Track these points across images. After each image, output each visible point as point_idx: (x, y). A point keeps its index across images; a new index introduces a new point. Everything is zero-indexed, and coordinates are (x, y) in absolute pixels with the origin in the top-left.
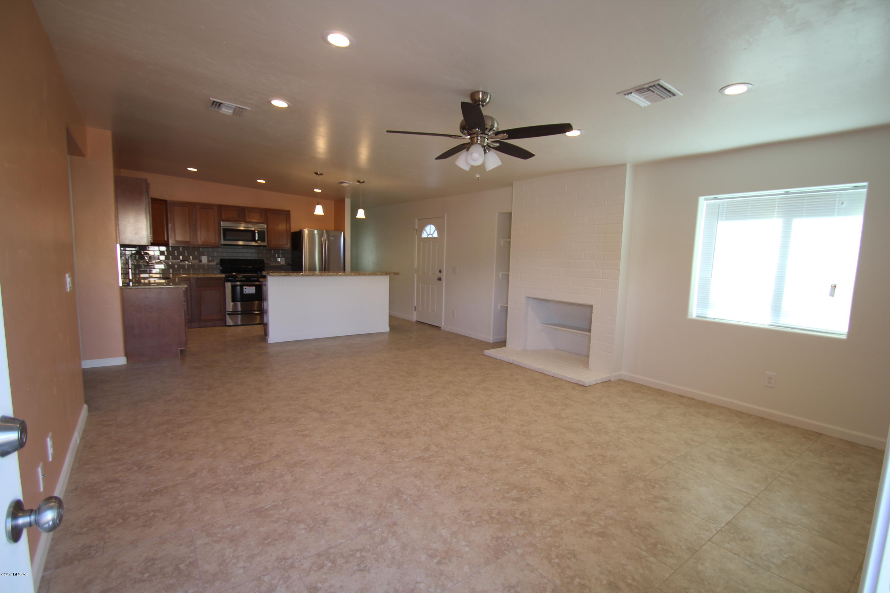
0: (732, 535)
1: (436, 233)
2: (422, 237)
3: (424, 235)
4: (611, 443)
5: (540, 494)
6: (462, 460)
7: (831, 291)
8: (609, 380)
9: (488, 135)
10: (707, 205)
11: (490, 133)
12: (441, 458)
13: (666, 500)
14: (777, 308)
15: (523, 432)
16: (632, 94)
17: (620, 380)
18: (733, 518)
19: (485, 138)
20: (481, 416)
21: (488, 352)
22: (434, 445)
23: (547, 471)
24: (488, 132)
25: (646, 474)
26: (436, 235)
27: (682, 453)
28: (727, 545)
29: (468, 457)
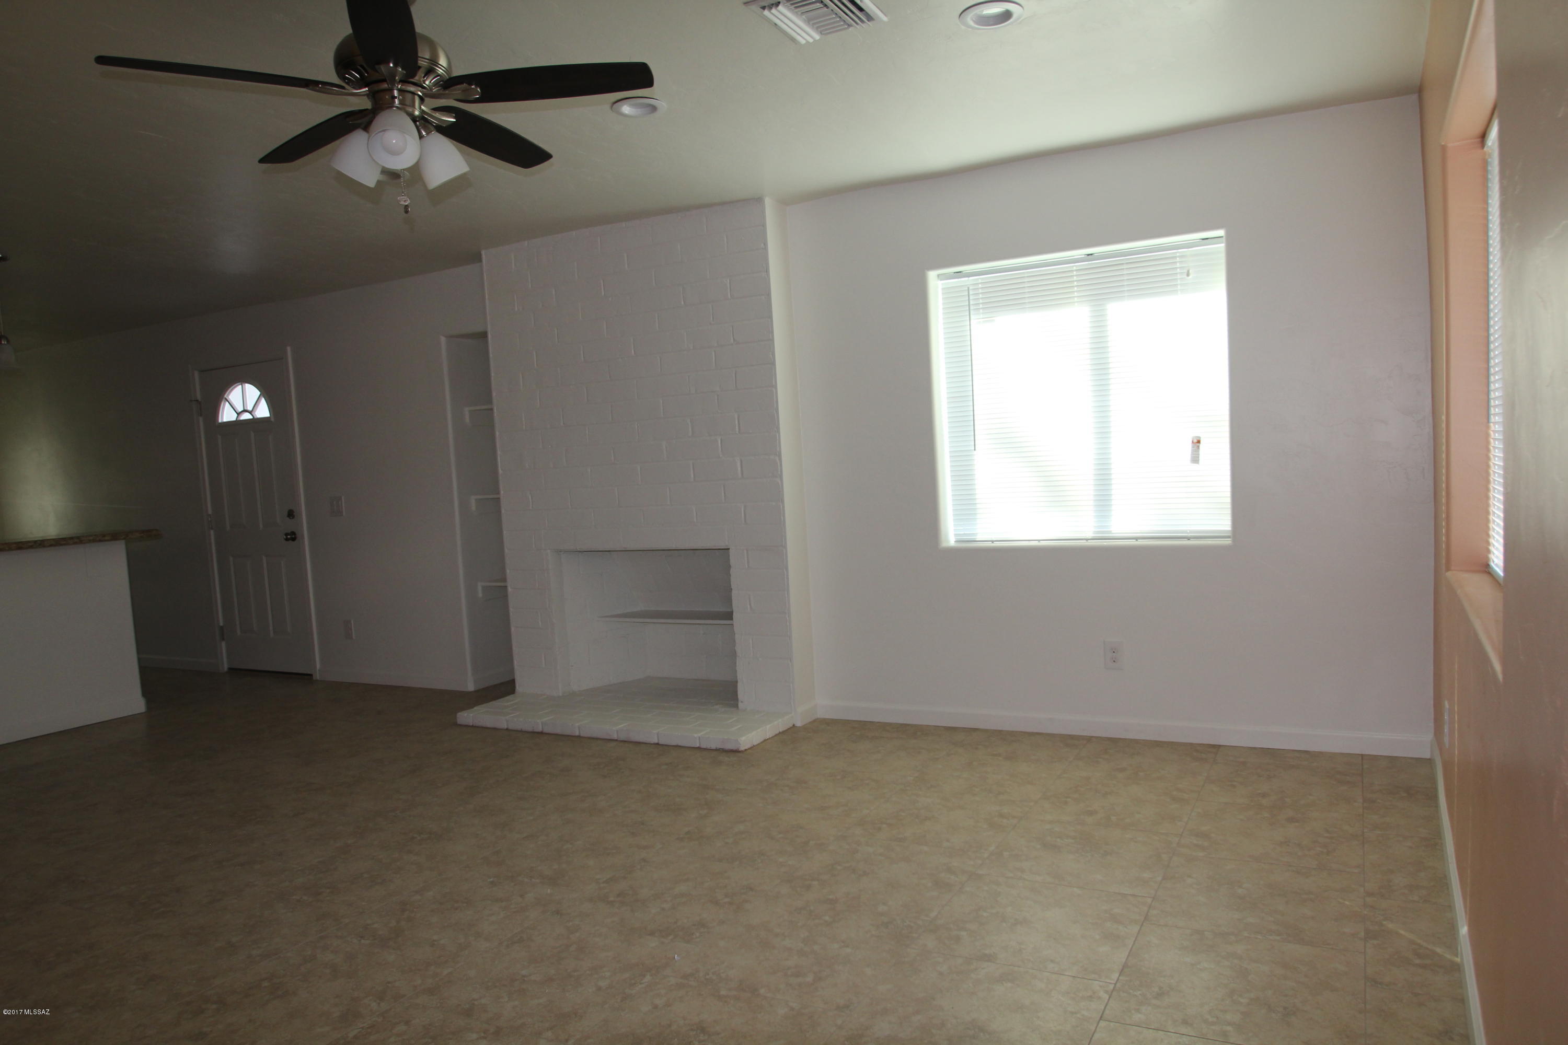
0: (1139, 992)
1: (263, 404)
2: (220, 421)
3: (227, 415)
4: (839, 868)
5: (706, 1037)
6: (468, 1013)
7: (1192, 454)
8: (791, 726)
9: (424, 88)
10: (946, 290)
11: (427, 83)
12: (402, 1028)
13: (989, 958)
14: (1103, 501)
15: (619, 895)
16: (780, 8)
17: (815, 721)
18: (1128, 956)
19: (414, 93)
20: (492, 882)
21: (467, 717)
22: (371, 997)
23: (707, 977)
24: (422, 79)
25: (933, 914)
26: (263, 411)
27: (992, 848)
28: (1137, 1017)
29: (483, 1001)
